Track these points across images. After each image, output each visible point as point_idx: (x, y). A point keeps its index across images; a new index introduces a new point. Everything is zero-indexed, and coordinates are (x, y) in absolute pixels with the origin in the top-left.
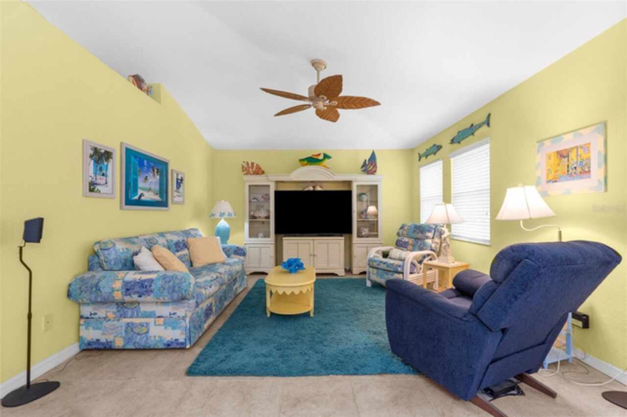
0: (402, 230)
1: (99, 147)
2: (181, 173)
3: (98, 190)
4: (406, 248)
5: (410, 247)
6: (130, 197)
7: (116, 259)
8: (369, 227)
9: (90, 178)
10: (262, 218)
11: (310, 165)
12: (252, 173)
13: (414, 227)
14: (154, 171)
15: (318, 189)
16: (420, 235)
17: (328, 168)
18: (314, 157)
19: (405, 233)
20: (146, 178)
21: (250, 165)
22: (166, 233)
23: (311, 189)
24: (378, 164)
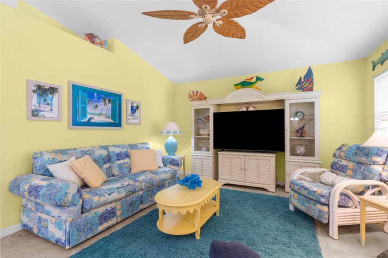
0: (339, 151)
1: (42, 85)
2: (136, 102)
3: (42, 115)
4: (344, 172)
5: (349, 172)
6: (78, 120)
7: (40, 166)
8: (306, 146)
9: (34, 107)
10: (206, 135)
11: (244, 88)
12: (196, 99)
13: (356, 148)
14: (105, 101)
15: (251, 109)
16: (364, 159)
17: (260, 90)
18: (247, 81)
19: (342, 154)
20: (96, 106)
21: (195, 93)
22: (110, 146)
23: (244, 109)
24: (315, 81)
